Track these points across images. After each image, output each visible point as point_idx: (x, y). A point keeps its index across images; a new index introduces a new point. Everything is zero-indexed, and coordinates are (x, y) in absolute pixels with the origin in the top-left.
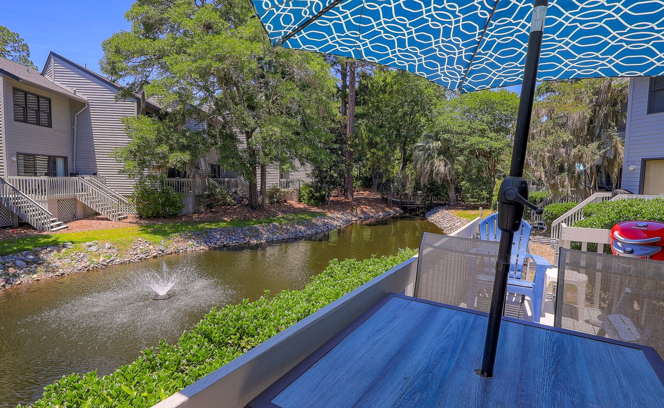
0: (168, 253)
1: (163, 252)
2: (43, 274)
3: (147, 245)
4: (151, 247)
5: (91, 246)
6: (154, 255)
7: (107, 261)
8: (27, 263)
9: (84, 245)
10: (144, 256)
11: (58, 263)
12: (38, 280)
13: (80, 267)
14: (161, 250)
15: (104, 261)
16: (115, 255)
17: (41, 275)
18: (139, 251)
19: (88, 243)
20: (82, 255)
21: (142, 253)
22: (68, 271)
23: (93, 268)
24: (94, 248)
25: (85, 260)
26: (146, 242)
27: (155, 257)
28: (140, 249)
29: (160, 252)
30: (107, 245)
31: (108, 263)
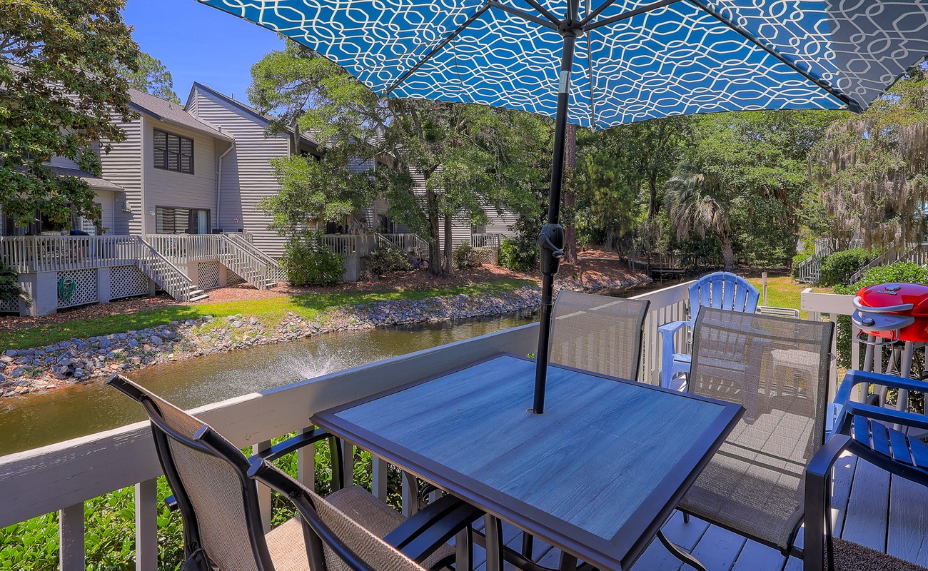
0: (324, 331)
1: (318, 330)
2: (180, 353)
3: (299, 321)
4: (304, 323)
5: (233, 320)
6: (307, 333)
7: (252, 340)
8: (164, 339)
9: (226, 320)
10: (294, 335)
11: (197, 341)
12: (174, 360)
13: (221, 346)
14: (315, 328)
15: (248, 339)
16: (261, 332)
17: (177, 355)
18: (289, 329)
19: (230, 317)
20: (223, 332)
21: (292, 330)
22: (206, 351)
23: (235, 348)
24: (237, 324)
25: (227, 337)
26: (297, 317)
27: (308, 337)
28: (291, 325)
29: (314, 331)
30: (252, 320)
31: (253, 343)
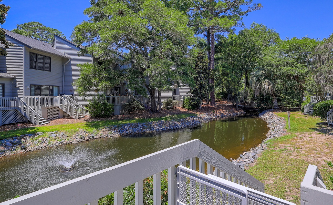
0: (96, 138)
1: (93, 137)
2: (19, 150)
3: (85, 133)
4: (87, 134)
5: (52, 134)
6: (87, 139)
7: (59, 143)
8: (13, 144)
9: (49, 133)
10: (81, 140)
11: (31, 144)
12: (15, 154)
13: (42, 146)
14: (92, 136)
15: (57, 142)
16: (65, 139)
18: (79, 137)
19: (51, 132)
20: (45, 139)
21: (80, 138)
22: (33, 148)
23: (49, 147)
24: (53, 135)
25: (47, 142)
26: (84, 131)
27: (88, 140)
28: (80, 136)
29: (91, 138)
30: (62, 133)
31: (59, 144)
